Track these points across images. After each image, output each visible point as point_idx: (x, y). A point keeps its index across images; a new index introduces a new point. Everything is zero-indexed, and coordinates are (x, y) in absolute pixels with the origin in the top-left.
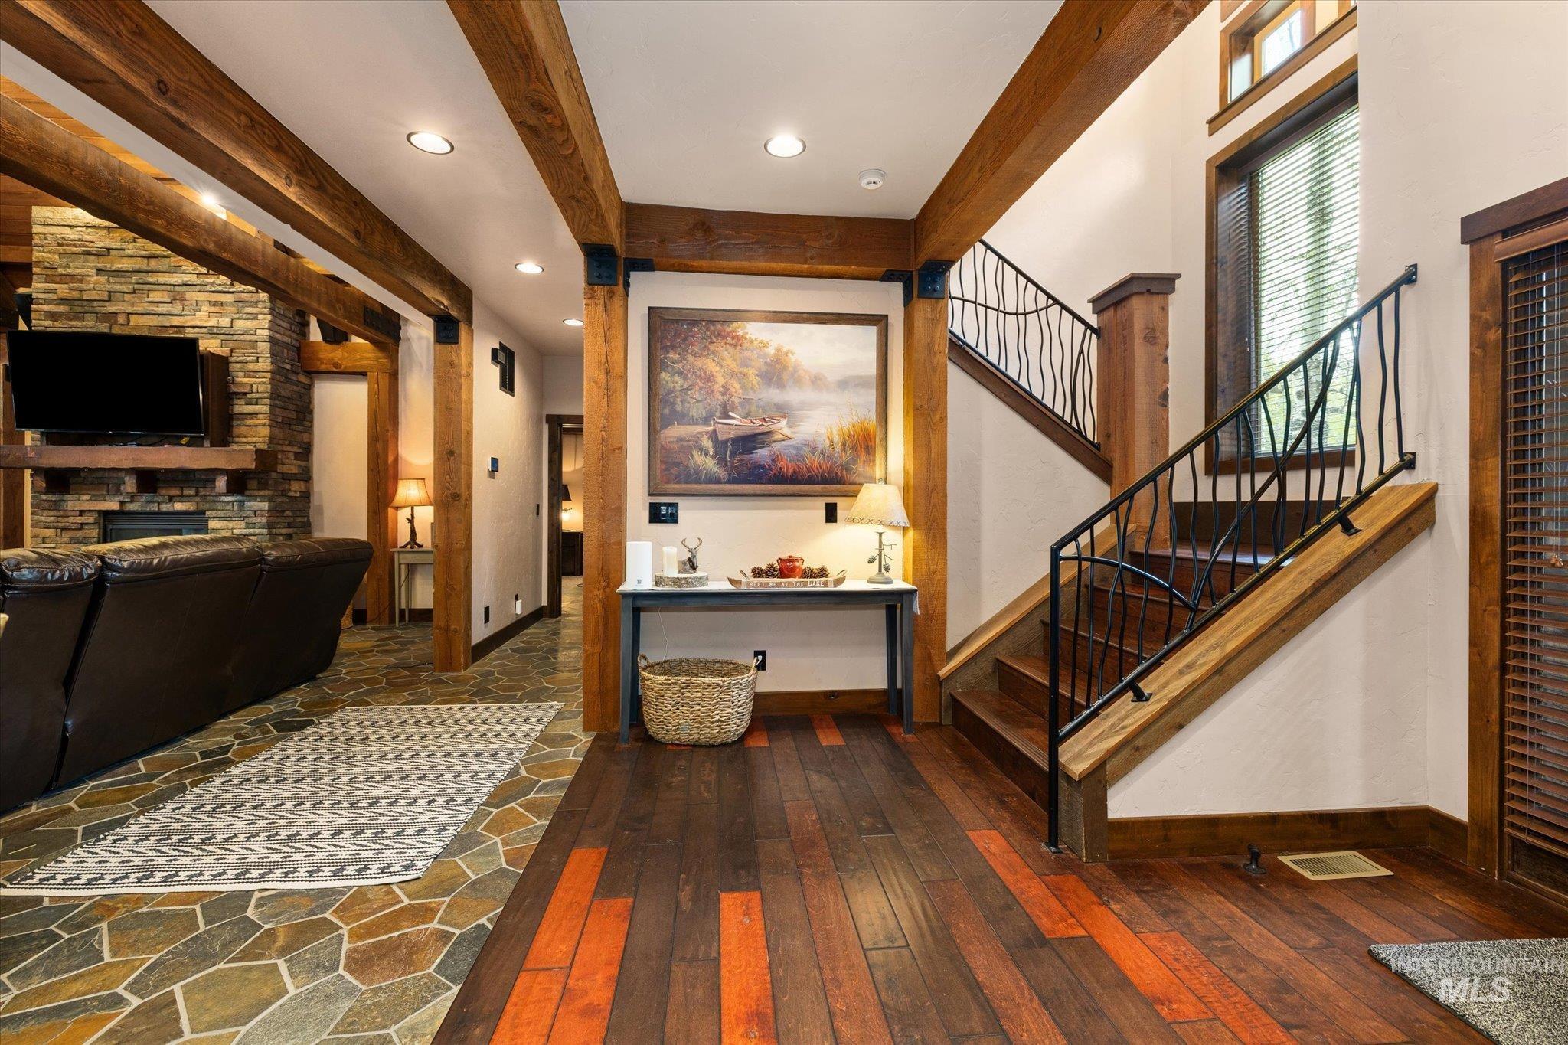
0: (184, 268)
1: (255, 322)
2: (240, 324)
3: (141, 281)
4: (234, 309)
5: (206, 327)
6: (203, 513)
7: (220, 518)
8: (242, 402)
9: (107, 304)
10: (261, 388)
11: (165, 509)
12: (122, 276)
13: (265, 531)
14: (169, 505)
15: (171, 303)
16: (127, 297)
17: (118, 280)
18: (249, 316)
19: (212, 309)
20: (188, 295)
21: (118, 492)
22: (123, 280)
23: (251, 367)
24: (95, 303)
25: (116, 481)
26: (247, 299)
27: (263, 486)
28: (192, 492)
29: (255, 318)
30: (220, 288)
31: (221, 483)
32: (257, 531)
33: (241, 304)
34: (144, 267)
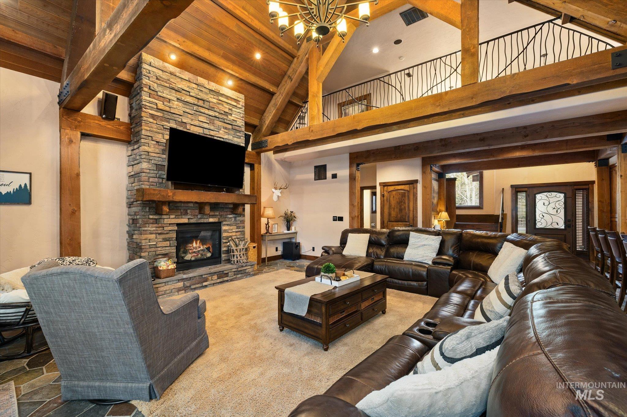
0: (215, 109)
3: (197, 110)
5: (223, 138)
6: (221, 223)
7: (228, 225)
9: (180, 117)
11: (205, 222)
12: (187, 105)
14: (207, 220)
15: (208, 123)
16: (189, 116)
17: (186, 106)
18: (238, 137)
19: (225, 131)
20: (216, 122)
21: (186, 214)
22: (188, 107)
24: (174, 115)
25: (185, 208)
26: (238, 129)
28: (218, 214)
29: (240, 138)
30: (229, 122)
33: (234, 131)
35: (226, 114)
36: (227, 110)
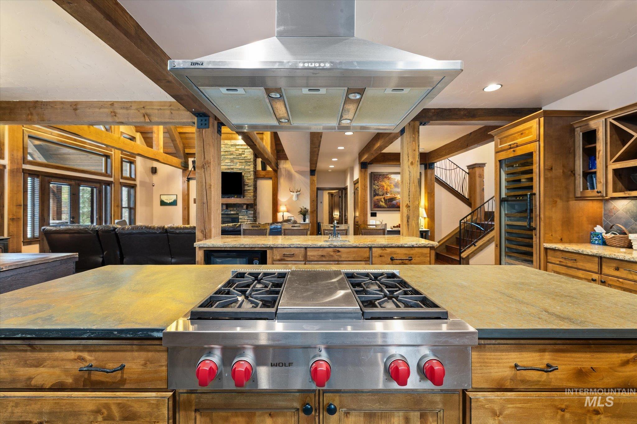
0: (234, 154)
1: (250, 167)
2: (247, 167)
4: (245, 164)
6: (238, 214)
7: (242, 215)
8: (247, 186)
10: (251, 183)
13: (252, 219)
19: (240, 164)
20: (234, 161)
23: (249, 178)
26: (249, 161)
27: (252, 207)
28: (236, 209)
29: (250, 166)
30: (242, 159)
31: (245, 207)
32: (251, 218)
34: (225, 154)
35: (240, 154)
36: (241, 152)
